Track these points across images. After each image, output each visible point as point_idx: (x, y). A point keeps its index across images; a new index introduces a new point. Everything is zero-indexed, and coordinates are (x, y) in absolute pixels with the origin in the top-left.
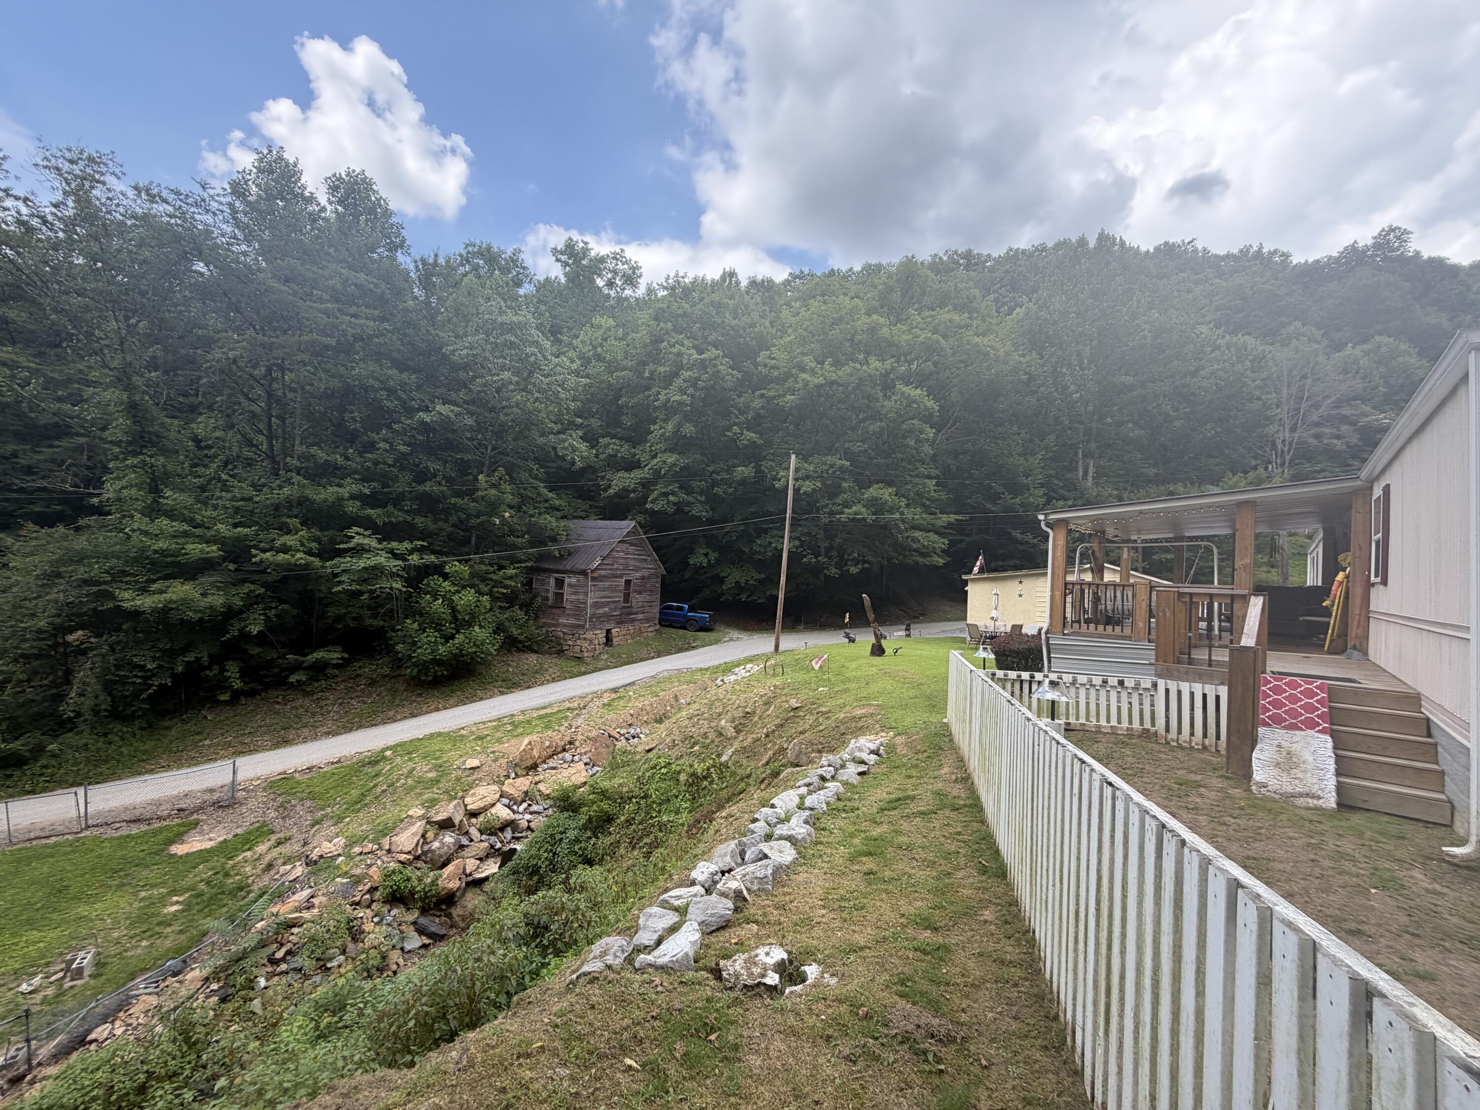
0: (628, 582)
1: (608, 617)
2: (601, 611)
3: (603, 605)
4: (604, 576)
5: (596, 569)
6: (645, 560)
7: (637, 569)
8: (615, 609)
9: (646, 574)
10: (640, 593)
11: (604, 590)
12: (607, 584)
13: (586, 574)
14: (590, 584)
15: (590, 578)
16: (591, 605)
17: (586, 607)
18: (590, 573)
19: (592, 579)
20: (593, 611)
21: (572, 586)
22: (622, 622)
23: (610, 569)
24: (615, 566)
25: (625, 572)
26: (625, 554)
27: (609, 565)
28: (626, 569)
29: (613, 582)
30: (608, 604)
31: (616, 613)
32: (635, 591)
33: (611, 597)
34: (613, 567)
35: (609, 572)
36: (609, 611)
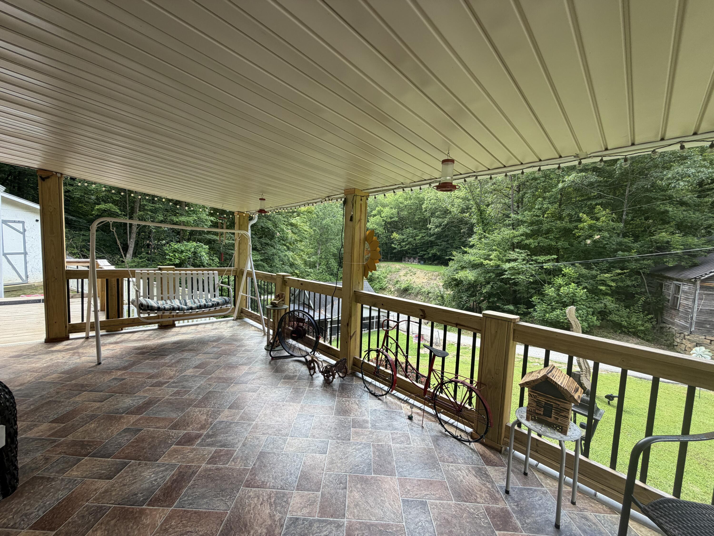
5: (711, 279)
13: (694, 283)
14: (698, 292)
15: (698, 287)
16: (701, 312)
17: (692, 313)
18: (698, 282)
19: (702, 288)
20: (703, 318)
21: (685, 292)
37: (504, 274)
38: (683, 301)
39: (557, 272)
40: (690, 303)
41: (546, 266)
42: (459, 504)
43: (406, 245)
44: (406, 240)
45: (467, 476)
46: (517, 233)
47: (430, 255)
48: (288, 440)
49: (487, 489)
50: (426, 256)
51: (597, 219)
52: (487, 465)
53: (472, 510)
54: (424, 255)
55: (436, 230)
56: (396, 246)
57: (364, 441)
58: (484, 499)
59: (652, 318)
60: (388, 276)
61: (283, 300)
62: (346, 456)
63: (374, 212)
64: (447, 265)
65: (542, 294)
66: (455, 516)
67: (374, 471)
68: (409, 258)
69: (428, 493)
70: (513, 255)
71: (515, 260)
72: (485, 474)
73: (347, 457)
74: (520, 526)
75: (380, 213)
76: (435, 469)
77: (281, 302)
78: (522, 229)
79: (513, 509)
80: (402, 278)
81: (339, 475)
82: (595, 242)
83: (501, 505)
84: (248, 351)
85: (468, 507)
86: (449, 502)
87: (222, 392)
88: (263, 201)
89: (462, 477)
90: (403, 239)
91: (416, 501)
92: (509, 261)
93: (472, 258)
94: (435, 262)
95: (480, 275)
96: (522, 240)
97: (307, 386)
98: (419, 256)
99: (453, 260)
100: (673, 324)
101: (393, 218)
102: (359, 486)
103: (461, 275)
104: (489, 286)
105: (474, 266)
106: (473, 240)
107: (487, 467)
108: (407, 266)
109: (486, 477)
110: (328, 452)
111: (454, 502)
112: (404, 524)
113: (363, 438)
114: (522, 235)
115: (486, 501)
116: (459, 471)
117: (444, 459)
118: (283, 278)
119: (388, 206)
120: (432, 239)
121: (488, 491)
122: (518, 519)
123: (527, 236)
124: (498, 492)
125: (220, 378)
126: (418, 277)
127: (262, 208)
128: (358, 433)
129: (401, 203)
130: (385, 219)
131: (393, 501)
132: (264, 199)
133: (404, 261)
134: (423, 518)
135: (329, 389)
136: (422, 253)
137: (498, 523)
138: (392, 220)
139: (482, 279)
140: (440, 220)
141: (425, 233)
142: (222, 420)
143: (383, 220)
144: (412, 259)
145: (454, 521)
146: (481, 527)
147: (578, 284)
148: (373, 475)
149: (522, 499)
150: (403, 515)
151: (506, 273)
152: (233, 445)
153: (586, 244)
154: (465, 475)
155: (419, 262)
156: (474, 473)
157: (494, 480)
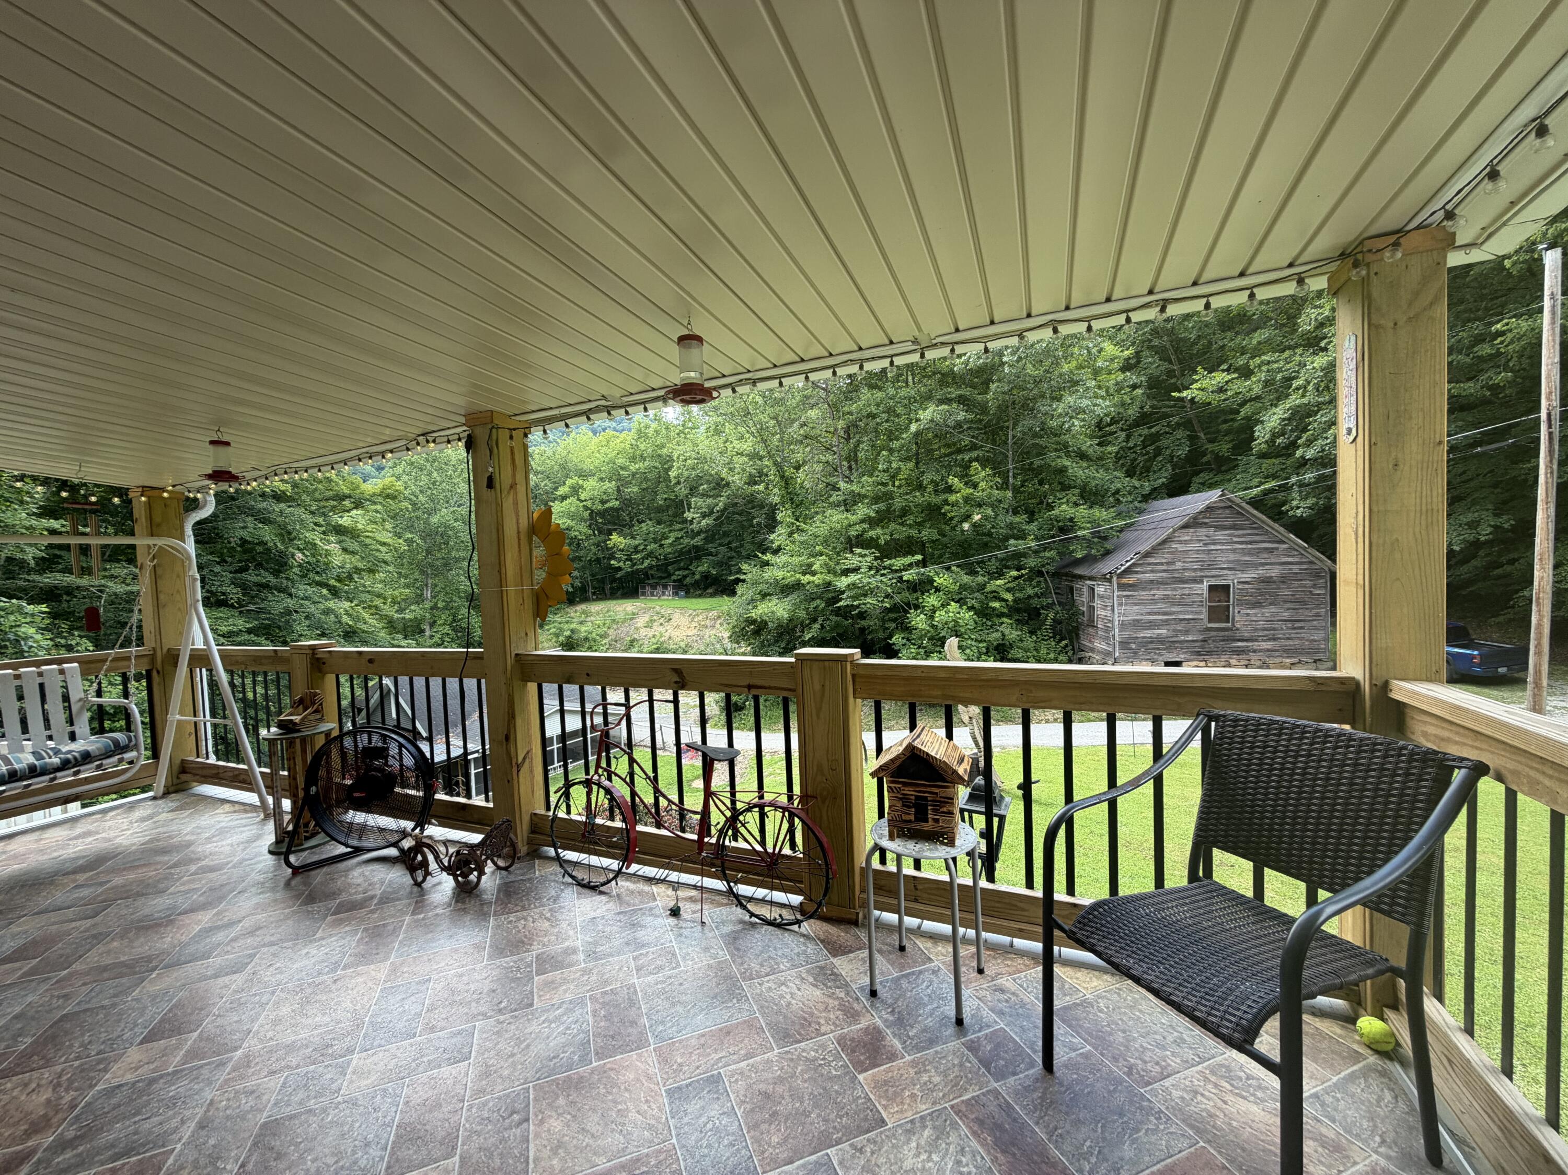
0: (1220, 591)
1: (1169, 643)
2: (1147, 634)
3: (1152, 625)
4: (1152, 582)
5: (1128, 571)
6: (1270, 551)
7: (1244, 566)
8: (1187, 632)
9: (1275, 572)
10: (1257, 605)
11: (1153, 602)
12: (1158, 594)
13: (1110, 581)
14: (1116, 594)
15: (1115, 586)
16: (1123, 625)
17: (1113, 628)
18: (1115, 579)
19: (1120, 586)
20: (1127, 633)
21: (1101, 597)
22: (1210, 653)
23: (1164, 571)
24: (1179, 565)
25: (1207, 573)
26: (1205, 545)
27: (1162, 564)
28: (1210, 568)
29: (1175, 589)
30: (1166, 623)
31: (1190, 638)
32: (1240, 603)
33: (1173, 613)
34: (1173, 567)
35: (1164, 575)
36: (1170, 634)
37: (841, 600)
38: (1100, 612)
39: (924, 585)
40: (1109, 613)
41: (907, 576)
42: (787, 1052)
43: (643, 558)
44: (642, 547)
45: (799, 989)
46: (853, 518)
47: (697, 577)
48: (354, 1062)
49: (836, 1003)
50: (688, 580)
51: (975, 486)
52: (834, 956)
53: (813, 1053)
54: (685, 577)
55: (704, 523)
56: (621, 564)
57: (569, 996)
58: (834, 1023)
59: (1066, 645)
60: (611, 632)
61: (316, 711)
62: (522, 1046)
63: (562, 491)
64: (733, 593)
65: (907, 629)
66: (780, 1080)
67: (597, 1054)
68: (654, 587)
69: (724, 1054)
70: (852, 560)
71: (856, 570)
72: (833, 974)
73: (528, 1046)
74: (900, 1046)
75: (575, 490)
76: (735, 1001)
77: (312, 717)
78: (863, 511)
79: (886, 1021)
80: (643, 632)
81: (508, 1096)
82: (974, 525)
83: (864, 1023)
84: (212, 869)
85: (803, 1050)
86: (766, 1056)
87: (114, 1005)
88: (221, 449)
89: (788, 997)
90: (637, 547)
91: (698, 1081)
92: (846, 572)
93: (779, 574)
94: (710, 591)
95: (797, 606)
96: (864, 531)
97: (405, 914)
98: (674, 581)
99: (744, 581)
100: (1092, 650)
101: (607, 501)
102: (561, 1101)
103: (762, 610)
104: (817, 626)
105: (786, 589)
106: (778, 537)
107: (835, 961)
108: (650, 604)
109: (834, 980)
110: (473, 1054)
111: (776, 1051)
112: (674, 1141)
113: (565, 991)
114: (863, 521)
115: (836, 1026)
116: (783, 988)
117: (751, 974)
118: (313, 654)
119: (594, 475)
120: (697, 541)
121: (840, 1004)
122: (895, 1035)
123: (873, 522)
124: (857, 999)
125: (105, 969)
126: (678, 626)
127: (222, 465)
128: (552, 982)
129: (622, 468)
130: (589, 504)
131: (647, 1101)
132: (227, 444)
133: (644, 594)
134: (714, 1111)
135: (471, 904)
136: (680, 573)
137: (862, 1058)
138: (607, 506)
139: (802, 614)
140: (710, 501)
141: (681, 530)
142: (115, 1082)
143: (586, 508)
144: (660, 589)
145: (780, 1089)
146: (831, 1078)
147: (961, 601)
148: (594, 1064)
149: (900, 996)
150: (671, 1122)
151: (844, 596)
152: (162, 1140)
153: (963, 531)
154: (795, 990)
155: (676, 594)
156: (811, 979)
157: (848, 979)
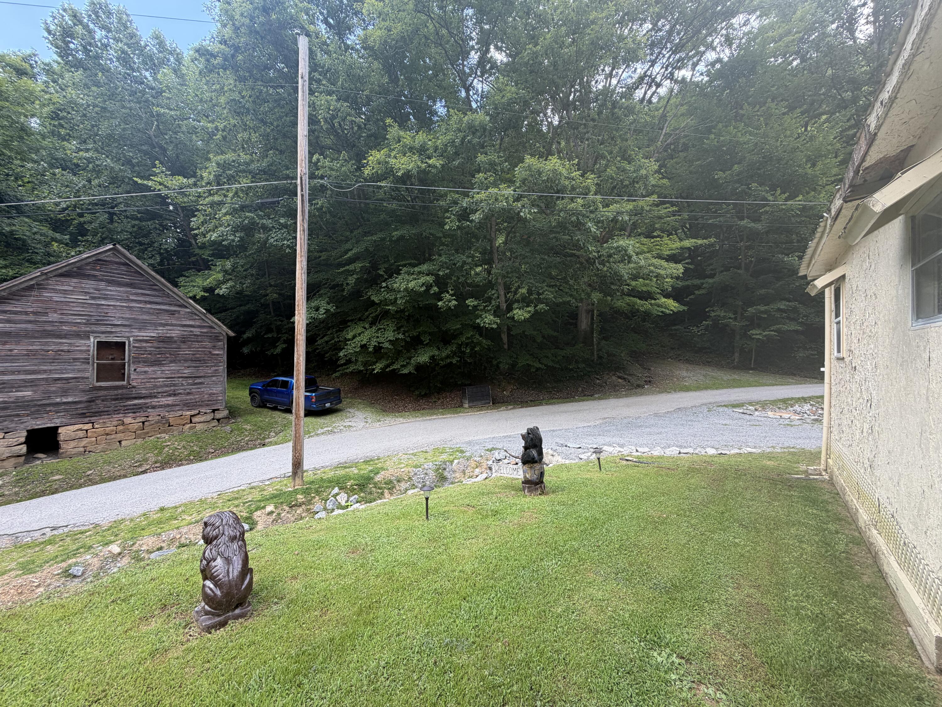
0: (111, 348)
3: (8, 386)
22: (99, 413)
23: (30, 322)
24: (53, 317)
25: (94, 328)
26: (93, 298)
27: (26, 313)
28: (97, 323)
29: (46, 344)
30: (32, 384)
31: (70, 399)
32: (137, 360)
33: (45, 371)
34: (44, 318)
35: (29, 326)
36: (37, 396)
